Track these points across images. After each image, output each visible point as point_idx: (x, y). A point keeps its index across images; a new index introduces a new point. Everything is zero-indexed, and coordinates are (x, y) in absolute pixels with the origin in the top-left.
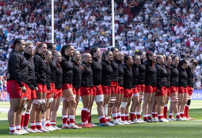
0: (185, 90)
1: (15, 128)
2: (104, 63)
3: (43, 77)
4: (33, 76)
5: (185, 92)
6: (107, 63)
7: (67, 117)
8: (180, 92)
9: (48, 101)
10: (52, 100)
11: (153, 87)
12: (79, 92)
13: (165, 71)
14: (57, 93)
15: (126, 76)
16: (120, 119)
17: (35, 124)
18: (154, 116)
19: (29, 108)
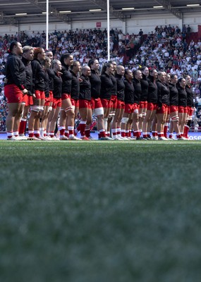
0: (185, 110)
1: (13, 134)
2: (104, 76)
3: (40, 83)
4: (30, 82)
5: (185, 112)
6: (107, 76)
7: (64, 128)
8: (180, 111)
9: (47, 109)
10: (51, 108)
11: (154, 104)
12: (78, 103)
13: (166, 88)
14: (56, 103)
15: (127, 90)
16: (120, 135)
17: (33, 132)
18: (154, 134)
19: (26, 114)
